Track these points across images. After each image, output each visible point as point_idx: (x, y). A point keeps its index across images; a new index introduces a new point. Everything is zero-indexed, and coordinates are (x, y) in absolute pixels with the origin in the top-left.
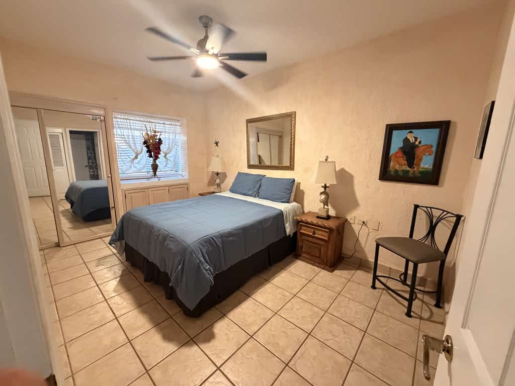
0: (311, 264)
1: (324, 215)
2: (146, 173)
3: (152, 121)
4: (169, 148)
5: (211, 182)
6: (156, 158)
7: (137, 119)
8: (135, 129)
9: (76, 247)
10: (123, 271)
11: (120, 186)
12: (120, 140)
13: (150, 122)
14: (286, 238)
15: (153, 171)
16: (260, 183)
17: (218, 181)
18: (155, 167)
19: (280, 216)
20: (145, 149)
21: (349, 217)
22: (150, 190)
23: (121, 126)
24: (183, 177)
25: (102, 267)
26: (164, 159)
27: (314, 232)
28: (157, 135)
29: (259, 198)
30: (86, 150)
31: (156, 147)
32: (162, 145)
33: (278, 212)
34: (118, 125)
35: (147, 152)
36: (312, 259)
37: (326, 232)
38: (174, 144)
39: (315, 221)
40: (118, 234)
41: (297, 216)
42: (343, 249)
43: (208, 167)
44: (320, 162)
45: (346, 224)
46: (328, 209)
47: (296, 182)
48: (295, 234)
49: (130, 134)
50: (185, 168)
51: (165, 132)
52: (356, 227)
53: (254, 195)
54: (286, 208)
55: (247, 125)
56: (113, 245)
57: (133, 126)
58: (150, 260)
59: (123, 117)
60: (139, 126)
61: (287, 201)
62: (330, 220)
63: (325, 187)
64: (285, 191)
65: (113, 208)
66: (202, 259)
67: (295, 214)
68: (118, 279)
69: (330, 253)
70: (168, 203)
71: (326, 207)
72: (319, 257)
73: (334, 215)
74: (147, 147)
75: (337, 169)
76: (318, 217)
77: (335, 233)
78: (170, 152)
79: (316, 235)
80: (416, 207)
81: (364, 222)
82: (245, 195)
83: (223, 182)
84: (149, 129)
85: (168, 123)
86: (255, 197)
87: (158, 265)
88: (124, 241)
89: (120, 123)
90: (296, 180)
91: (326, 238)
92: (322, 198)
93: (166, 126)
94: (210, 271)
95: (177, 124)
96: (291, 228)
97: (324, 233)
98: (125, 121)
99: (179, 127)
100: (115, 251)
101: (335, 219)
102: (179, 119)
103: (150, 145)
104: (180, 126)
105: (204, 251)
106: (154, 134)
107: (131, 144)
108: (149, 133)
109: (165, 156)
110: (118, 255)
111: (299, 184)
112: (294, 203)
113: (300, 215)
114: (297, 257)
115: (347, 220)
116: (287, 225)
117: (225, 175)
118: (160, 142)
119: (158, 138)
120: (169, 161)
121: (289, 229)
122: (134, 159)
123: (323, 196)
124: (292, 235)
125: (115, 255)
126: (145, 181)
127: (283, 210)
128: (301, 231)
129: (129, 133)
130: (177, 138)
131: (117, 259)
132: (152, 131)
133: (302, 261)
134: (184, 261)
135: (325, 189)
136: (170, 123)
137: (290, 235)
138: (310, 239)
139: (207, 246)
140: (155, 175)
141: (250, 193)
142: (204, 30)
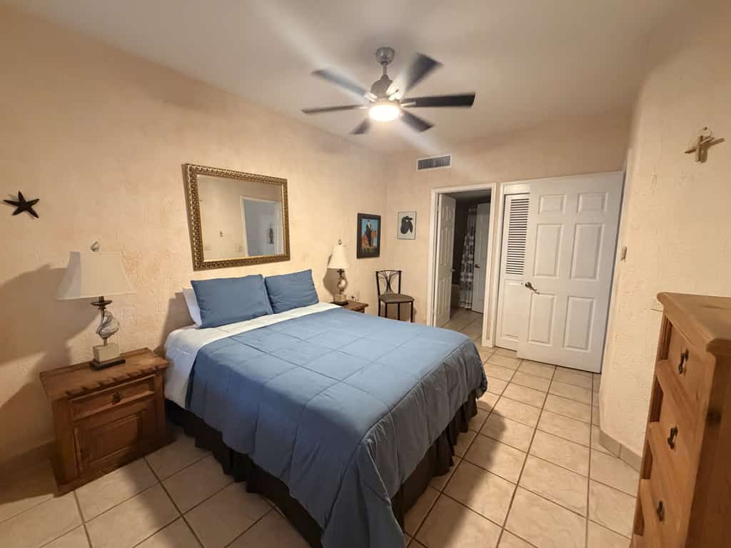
80: (377, 273)
142: (382, 67)
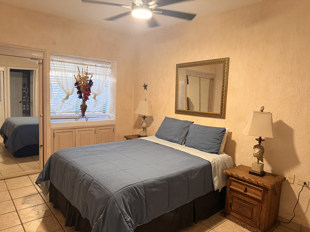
0: (241, 225)
1: (258, 170)
2: (75, 113)
3: (85, 63)
4: (98, 90)
5: (137, 125)
6: (86, 99)
7: (71, 61)
8: (68, 71)
9: (5, 182)
10: (46, 212)
11: (50, 125)
12: (54, 81)
13: (83, 64)
14: (214, 193)
15: (82, 112)
16: (187, 130)
17: (144, 125)
18: (84, 108)
19: (208, 168)
20: (76, 90)
21: (288, 175)
22: (77, 130)
23: (56, 68)
24: (110, 118)
25: (27, 206)
26: (93, 100)
27: (246, 189)
28: (88, 77)
29: (186, 146)
30: (22, 87)
31: (86, 89)
32: (92, 86)
33: (206, 163)
34: (54, 66)
35: (78, 93)
36: (242, 219)
37: (261, 191)
38: (104, 85)
39: (247, 177)
40: (44, 175)
41: (227, 169)
42: (279, 212)
43: (135, 110)
44: (255, 112)
45: (283, 182)
46: (263, 164)
47: (227, 131)
48: (224, 189)
49: (64, 76)
50: (112, 109)
51: (96, 74)
52: (296, 188)
53: (181, 142)
54: (214, 159)
55: (177, 70)
56: (39, 184)
57: (67, 68)
58: (73, 204)
59: (58, 60)
60: (73, 68)
61: (216, 152)
62: (265, 177)
63: (260, 140)
64: (214, 140)
65: (41, 146)
66: (124, 210)
67: (225, 167)
68: (41, 220)
69: (263, 215)
70: (94, 145)
71: (260, 162)
72: (251, 219)
73: (270, 172)
74: (78, 88)
75: (274, 121)
76: (250, 173)
77: (270, 193)
78: (99, 94)
79: (248, 193)
81: (305, 183)
82: (171, 141)
83: (149, 125)
84: (81, 71)
85: (100, 65)
86: (181, 145)
87: (80, 211)
88: (49, 181)
89: (55, 65)
90: (227, 129)
91: (260, 198)
92: (256, 153)
93: (97, 68)
94: (131, 224)
95: (108, 66)
96: (219, 183)
97: (256, 192)
98: (61, 63)
99: (110, 70)
100: (40, 190)
101: (270, 176)
102: (110, 61)
103: (81, 86)
104: (110, 68)
105: (127, 201)
106: (85, 75)
107: (64, 85)
108: (81, 74)
109: (94, 98)
110: (42, 194)
111: (230, 134)
112: (224, 156)
113: (231, 168)
114: (226, 215)
115: (285, 178)
116: (215, 179)
117: (151, 119)
118: (91, 83)
119: (89, 79)
120: (98, 102)
121: (217, 183)
122: (65, 99)
123: (257, 150)
124: (220, 190)
125: (39, 193)
126: (73, 121)
127: (211, 161)
128: (231, 187)
129: (62, 74)
130: (107, 80)
131: (41, 198)
132: (84, 73)
133: (231, 220)
134: (106, 210)
135: (260, 142)
136: (101, 65)
137: (218, 190)
138: (241, 197)
139: (130, 196)
140: (83, 116)
141: (177, 139)
